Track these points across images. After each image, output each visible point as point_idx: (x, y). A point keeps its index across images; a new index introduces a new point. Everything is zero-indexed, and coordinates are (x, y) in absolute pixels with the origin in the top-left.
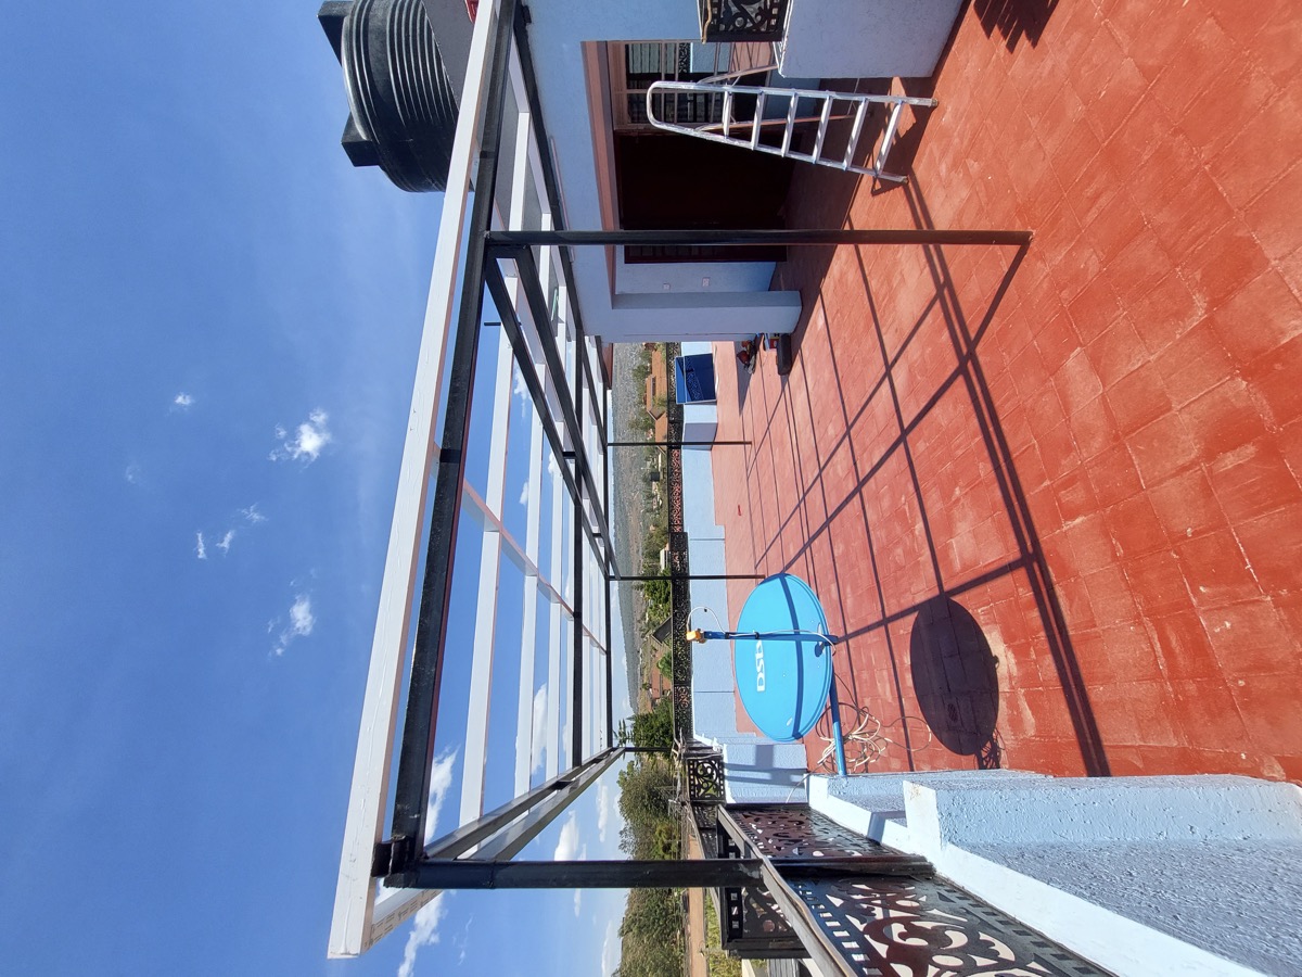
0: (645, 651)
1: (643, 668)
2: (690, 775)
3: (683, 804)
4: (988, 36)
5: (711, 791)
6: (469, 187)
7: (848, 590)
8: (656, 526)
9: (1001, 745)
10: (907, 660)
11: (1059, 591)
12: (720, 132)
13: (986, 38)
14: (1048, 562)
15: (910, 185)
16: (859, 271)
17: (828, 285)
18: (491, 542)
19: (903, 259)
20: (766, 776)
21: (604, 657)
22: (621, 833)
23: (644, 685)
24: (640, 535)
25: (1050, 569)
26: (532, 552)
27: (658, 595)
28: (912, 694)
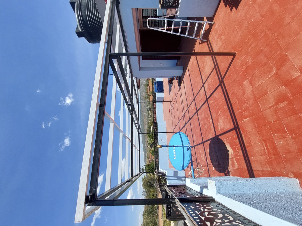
0: (148, 150)
1: (147, 154)
2: (158, 178)
3: (157, 185)
4: (226, 7)
5: (163, 182)
6: (106, 42)
7: (195, 135)
8: (150, 121)
9: (230, 171)
10: (208, 151)
11: (243, 135)
12: (164, 29)
13: (225, 8)
14: (240, 129)
15: (208, 42)
16: (197, 62)
17: (189, 65)
18: (112, 125)
19: (207, 59)
20: (176, 178)
21: (138, 151)
22: (143, 192)
23: (148, 158)
24: (146, 123)
25: (241, 130)
26: (121, 128)
27: (151, 137)
28: (209, 159)
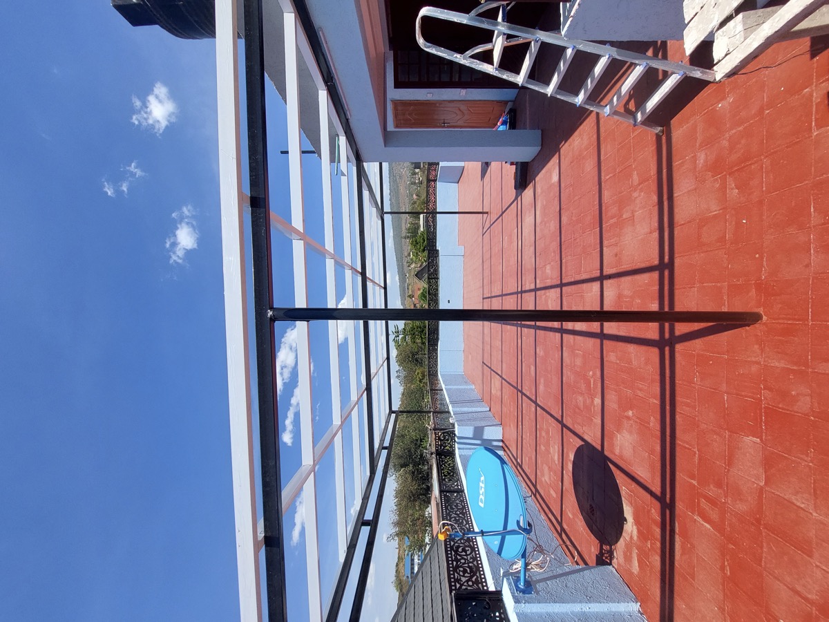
0: (410, 275)
1: (408, 285)
2: (436, 439)
3: (432, 454)
5: (447, 448)
7: (542, 381)
8: (417, 195)
11: (677, 538)
14: (676, 519)
15: (664, 138)
18: (298, 247)
23: (409, 296)
25: (677, 524)
26: (329, 245)
27: (419, 247)
28: (571, 474)
